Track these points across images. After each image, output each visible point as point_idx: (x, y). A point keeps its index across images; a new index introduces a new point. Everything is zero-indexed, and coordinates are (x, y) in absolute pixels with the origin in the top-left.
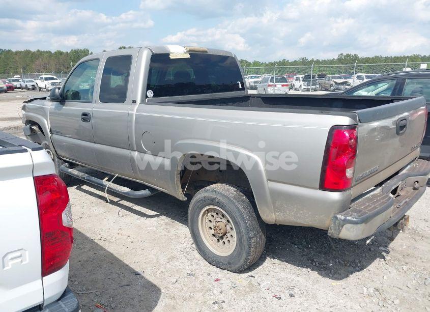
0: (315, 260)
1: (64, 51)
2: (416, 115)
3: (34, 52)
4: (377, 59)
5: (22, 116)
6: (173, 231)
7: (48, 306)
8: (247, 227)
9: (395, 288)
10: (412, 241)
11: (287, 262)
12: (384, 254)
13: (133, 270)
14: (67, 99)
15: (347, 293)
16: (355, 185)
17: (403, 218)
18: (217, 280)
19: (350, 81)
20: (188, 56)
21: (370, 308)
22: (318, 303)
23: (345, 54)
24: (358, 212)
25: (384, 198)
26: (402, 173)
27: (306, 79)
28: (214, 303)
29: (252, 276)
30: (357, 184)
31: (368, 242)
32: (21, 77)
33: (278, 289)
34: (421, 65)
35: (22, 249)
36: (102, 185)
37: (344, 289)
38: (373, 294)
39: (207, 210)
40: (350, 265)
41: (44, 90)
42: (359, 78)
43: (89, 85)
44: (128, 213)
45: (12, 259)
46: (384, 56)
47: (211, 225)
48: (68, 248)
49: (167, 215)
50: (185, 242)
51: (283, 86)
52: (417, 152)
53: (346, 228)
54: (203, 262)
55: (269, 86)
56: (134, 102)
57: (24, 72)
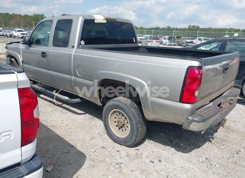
0: (173, 142)
1: (29, 15)
2: (233, 63)
3: (11, 15)
4: (210, 29)
5: (5, 52)
6: (93, 123)
7: (24, 164)
8: (137, 122)
9: (217, 159)
10: (227, 133)
11: (157, 142)
12: (211, 139)
13: (70, 144)
14: (32, 44)
15: (190, 160)
16: (199, 101)
17: (223, 120)
18: (118, 151)
19: (195, 41)
20: (105, 22)
21: (203, 169)
22: (174, 166)
23: (192, 25)
24: (200, 115)
25: (214, 108)
26: (224, 95)
27: (170, 39)
28: (116, 164)
29: (138, 150)
30: (200, 100)
31: (203, 132)
32: (3, 29)
33: (153, 157)
34: (235, 34)
35: (10, 131)
36: (53, 95)
37: (189, 158)
38: (204, 161)
39: (114, 112)
40: (193, 145)
41: (17, 37)
42: (200, 39)
43: (44, 36)
44: (67, 111)
45: (4, 136)
46: (214, 28)
47: (116, 120)
48: (36, 131)
49: (90, 114)
50: (100, 129)
51: (156, 42)
52: (233, 83)
53: (193, 124)
54: (110, 141)
55: (149, 41)
56: (73, 47)
57: (5, 26)
